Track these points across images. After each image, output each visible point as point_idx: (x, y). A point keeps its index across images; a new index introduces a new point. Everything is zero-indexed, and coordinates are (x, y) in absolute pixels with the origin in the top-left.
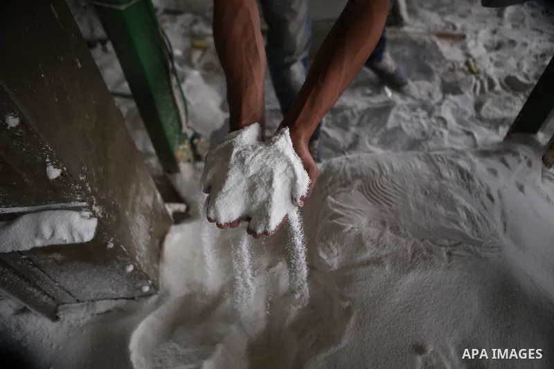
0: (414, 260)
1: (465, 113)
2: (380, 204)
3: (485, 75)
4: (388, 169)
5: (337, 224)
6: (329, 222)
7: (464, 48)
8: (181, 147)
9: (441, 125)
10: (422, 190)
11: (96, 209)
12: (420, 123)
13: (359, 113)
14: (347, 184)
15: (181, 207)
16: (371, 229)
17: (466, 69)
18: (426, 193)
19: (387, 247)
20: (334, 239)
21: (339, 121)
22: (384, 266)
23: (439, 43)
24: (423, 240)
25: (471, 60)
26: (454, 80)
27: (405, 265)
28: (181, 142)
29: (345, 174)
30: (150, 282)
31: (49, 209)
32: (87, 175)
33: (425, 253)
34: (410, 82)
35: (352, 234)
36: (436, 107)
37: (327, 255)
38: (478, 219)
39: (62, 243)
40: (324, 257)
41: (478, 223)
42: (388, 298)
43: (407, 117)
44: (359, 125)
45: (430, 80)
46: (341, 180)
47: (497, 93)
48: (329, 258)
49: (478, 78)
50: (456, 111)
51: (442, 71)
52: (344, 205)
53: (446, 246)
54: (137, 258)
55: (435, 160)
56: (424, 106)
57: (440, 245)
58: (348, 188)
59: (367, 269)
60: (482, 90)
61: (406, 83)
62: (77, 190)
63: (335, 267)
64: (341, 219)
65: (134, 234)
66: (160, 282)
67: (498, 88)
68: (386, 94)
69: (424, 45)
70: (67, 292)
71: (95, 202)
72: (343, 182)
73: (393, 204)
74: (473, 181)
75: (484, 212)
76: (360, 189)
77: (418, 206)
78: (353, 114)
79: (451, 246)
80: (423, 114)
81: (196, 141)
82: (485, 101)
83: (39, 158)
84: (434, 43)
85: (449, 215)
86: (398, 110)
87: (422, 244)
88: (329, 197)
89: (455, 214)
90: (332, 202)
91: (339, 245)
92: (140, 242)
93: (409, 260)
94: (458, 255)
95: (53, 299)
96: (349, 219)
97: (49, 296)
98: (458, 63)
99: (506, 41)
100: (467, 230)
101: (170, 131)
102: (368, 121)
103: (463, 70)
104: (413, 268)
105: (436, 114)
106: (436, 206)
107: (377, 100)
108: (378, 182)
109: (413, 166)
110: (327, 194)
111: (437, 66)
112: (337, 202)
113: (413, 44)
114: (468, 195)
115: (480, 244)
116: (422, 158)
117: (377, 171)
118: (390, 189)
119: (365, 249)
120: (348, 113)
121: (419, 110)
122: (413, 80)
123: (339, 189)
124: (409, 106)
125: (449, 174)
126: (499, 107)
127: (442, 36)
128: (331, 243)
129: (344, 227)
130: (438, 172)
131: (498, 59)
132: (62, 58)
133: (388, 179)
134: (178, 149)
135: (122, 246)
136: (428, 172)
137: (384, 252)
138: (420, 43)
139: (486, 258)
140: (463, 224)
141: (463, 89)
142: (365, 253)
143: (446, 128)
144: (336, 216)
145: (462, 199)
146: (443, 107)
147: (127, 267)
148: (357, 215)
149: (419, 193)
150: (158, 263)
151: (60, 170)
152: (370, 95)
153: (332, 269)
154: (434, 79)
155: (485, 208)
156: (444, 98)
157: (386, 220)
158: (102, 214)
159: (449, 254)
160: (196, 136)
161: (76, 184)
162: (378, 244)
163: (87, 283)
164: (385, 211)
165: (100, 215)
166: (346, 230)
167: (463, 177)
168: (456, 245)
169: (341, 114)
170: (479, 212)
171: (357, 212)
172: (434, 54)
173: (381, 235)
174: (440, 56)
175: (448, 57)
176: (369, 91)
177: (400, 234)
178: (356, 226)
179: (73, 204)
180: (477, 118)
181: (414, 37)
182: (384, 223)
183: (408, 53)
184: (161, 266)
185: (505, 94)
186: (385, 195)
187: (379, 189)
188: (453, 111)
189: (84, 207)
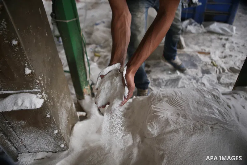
0: (195, 130)
1: (213, 81)
2: (176, 107)
3: (220, 67)
4: (179, 93)
5: (157, 115)
6: (152, 114)
7: (210, 57)
8: (86, 87)
9: (203, 86)
10: (196, 102)
11: (44, 95)
12: (193, 85)
13: (165, 81)
14: (160, 100)
15: (84, 114)
16: (173, 117)
17: (212, 64)
18: (198, 103)
19: (181, 124)
20: (154, 121)
21: (157, 84)
22: (180, 133)
23: (199, 55)
24: (198, 122)
25: (213, 61)
26: (207, 69)
27: (191, 133)
28: (86, 85)
29: (159, 96)
30: (65, 142)
31: (23, 92)
32: (42, 78)
33: (200, 127)
34: (187, 69)
35: (164, 119)
36: (200, 79)
37: (152, 128)
38: (224, 114)
39: (26, 108)
40: (150, 130)
41: (225, 115)
42: (182, 149)
43: (187, 83)
44: (166, 85)
45: (196, 69)
46: (158, 99)
47: (226, 73)
48: (153, 130)
49: (217, 68)
50: (209, 80)
51: (201, 65)
52: (159, 108)
53: (210, 124)
54: (60, 127)
55: (201, 91)
56: (195, 79)
57: (206, 124)
58: (161, 101)
59: (172, 134)
60: (220, 72)
61: (185, 70)
62: (37, 82)
63: (156, 135)
64: (158, 113)
65: (60, 115)
66: (70, 144)
67: (226, 71)
68: (177, 74)
69: (192, 56)
70: (24, 145)
71: (44, 91)
72: (159, 99)
73: (183, 107)
74: (220, 99)
75: (227, 112)
76: (167, 101)
77: (194, 107)
78: (163, 81)
79: (212, 124)
80: (194, 81)
81: (93, 86)
82: (222, 77)
83: (23, 64)
84: (197, 55)
85: (210, 111)
86: (183, 80)
87: (198, 123)
88: (152, 105)
89: (213, 111)
90: (153, 107)
91: (157, 124)
92: (63, 121)
93: (192, 130)
94: (216, 128)
95: (17, 149)
96: (162, 113)
97: (15, 148)
98: (208, 63)
99: (228, 55)
100: (220, 118)
101: (82, 79)
102: (170, 84)
103: (210, 65)
104: (194, 134)
105: (200, 81)
106: (203, 108)
107: (173, 76)
108: (175, 98)
109: (191, 93)
110: (152, 104)
111: (199, 63)
112: (156, 107)
113: (188, 55)
114: (218, 105)
115: (227, 124)
116: (195, 90)
117: (174, 94)
118: (180, 101)
119: (170, 125)
120: (161, 81)
121: (192, 80)
122: (189, 69)
123: (157, 102)
124: (188, 78)
125: (208, 97)
126: (228, 79)
127: (200, 53)
128: (153, 123)
129: (160, 116)
130: (203, 95)
131: (225, 61)
132: (40, 28)
133: (179, 97)
134: (85, 87)
135: (53, 118)
136: (198, 95)
137: (179, 127)
138: (191, 55)
139: (230, 131)
140: (217, 115)
141: (211, 72)
142: (170, 127)
143: (205, 87)
144: (156, 112)
145: (215, 105)
146: (203, 79)
147: (55, 131)
148: (166, 111)
149: (195, 103)
150: (70, 136)
151: (31, 70)
152: (170, 74)
153: (154, 136)
154: (198, 69)
155: (227, 111)
156: (203, 75)
157: (180, 113)
158: (47, 98)
159: (212, 128)
160: (93, 84)
161: (37, 80)
162: (176, 123)
163: (35, 141)
164: (179, 110)
165: (45, 98)
166: (160, 117)
167: (215, 98)
168: (215, 124)
169: (157, 81)
170: (225, 111)
171: (165, 110)
172: (198, 59)
173: (177, 119)
174: (200, 60)
175: (203, 60)
176: (170, 72)
177: (187, 119)
178: (165, 115)
179: (34, 90)
180: (218, 83)
181: (188, 53)
182: (179, 115)
183: (186, 59)
184: (71, 137)
185: (230, 74)
186: (179, 104)
187: (176, 101)
188: (207, 80)
189: (39, 92)
